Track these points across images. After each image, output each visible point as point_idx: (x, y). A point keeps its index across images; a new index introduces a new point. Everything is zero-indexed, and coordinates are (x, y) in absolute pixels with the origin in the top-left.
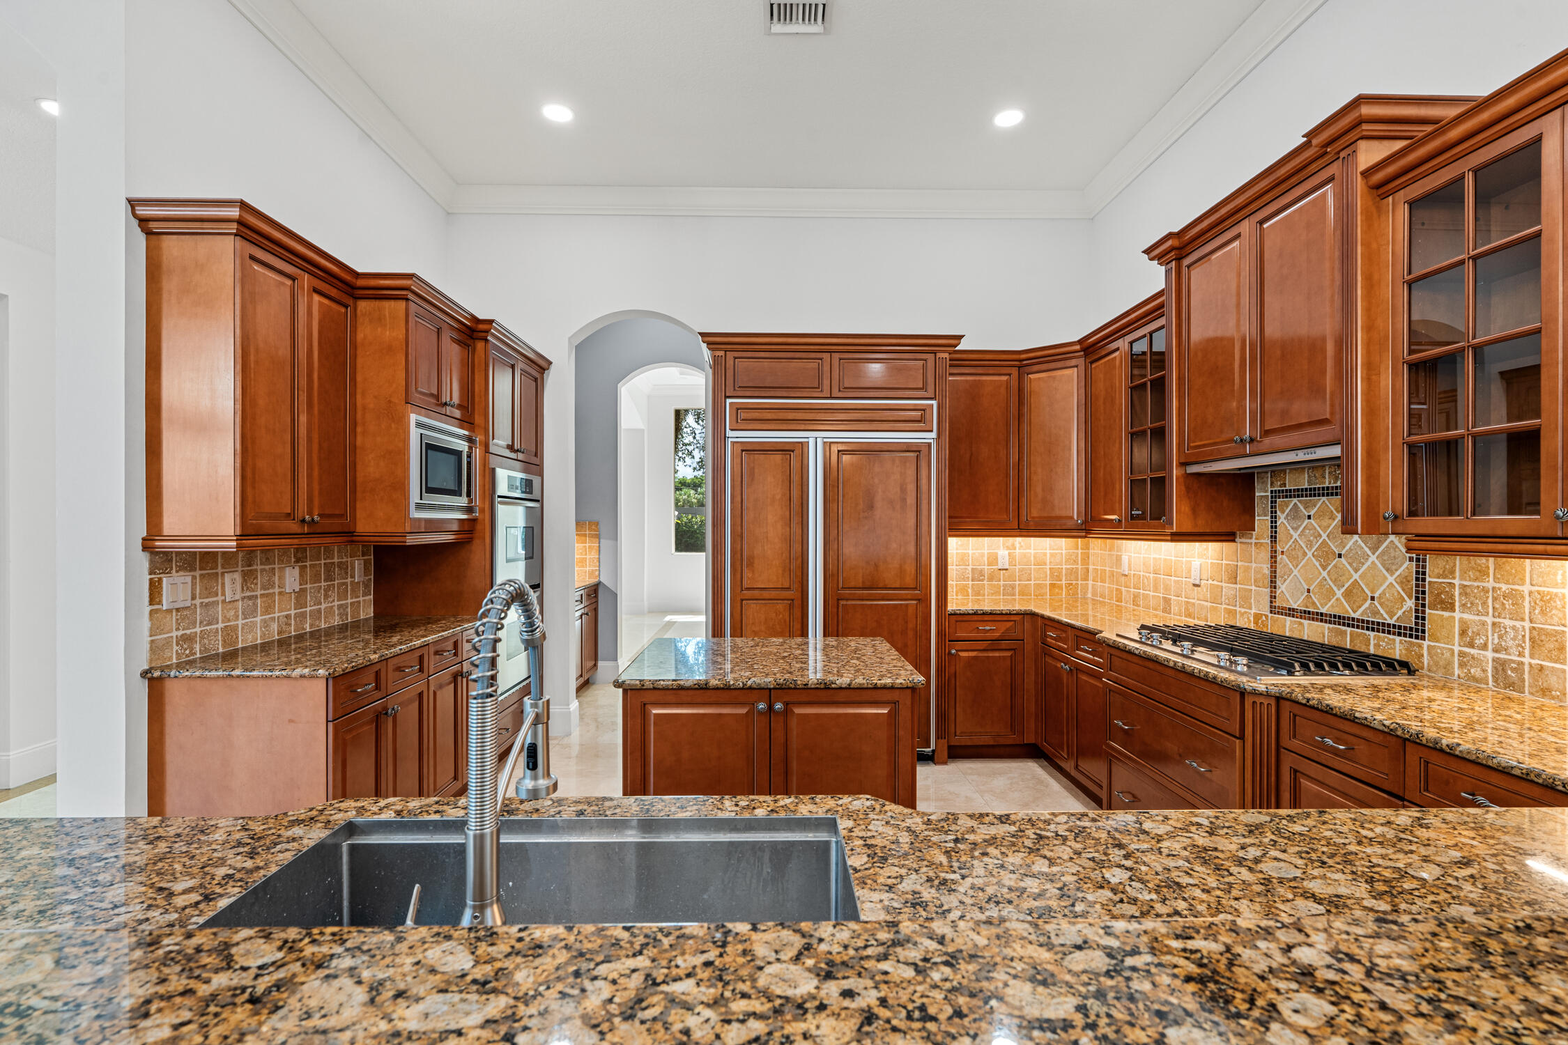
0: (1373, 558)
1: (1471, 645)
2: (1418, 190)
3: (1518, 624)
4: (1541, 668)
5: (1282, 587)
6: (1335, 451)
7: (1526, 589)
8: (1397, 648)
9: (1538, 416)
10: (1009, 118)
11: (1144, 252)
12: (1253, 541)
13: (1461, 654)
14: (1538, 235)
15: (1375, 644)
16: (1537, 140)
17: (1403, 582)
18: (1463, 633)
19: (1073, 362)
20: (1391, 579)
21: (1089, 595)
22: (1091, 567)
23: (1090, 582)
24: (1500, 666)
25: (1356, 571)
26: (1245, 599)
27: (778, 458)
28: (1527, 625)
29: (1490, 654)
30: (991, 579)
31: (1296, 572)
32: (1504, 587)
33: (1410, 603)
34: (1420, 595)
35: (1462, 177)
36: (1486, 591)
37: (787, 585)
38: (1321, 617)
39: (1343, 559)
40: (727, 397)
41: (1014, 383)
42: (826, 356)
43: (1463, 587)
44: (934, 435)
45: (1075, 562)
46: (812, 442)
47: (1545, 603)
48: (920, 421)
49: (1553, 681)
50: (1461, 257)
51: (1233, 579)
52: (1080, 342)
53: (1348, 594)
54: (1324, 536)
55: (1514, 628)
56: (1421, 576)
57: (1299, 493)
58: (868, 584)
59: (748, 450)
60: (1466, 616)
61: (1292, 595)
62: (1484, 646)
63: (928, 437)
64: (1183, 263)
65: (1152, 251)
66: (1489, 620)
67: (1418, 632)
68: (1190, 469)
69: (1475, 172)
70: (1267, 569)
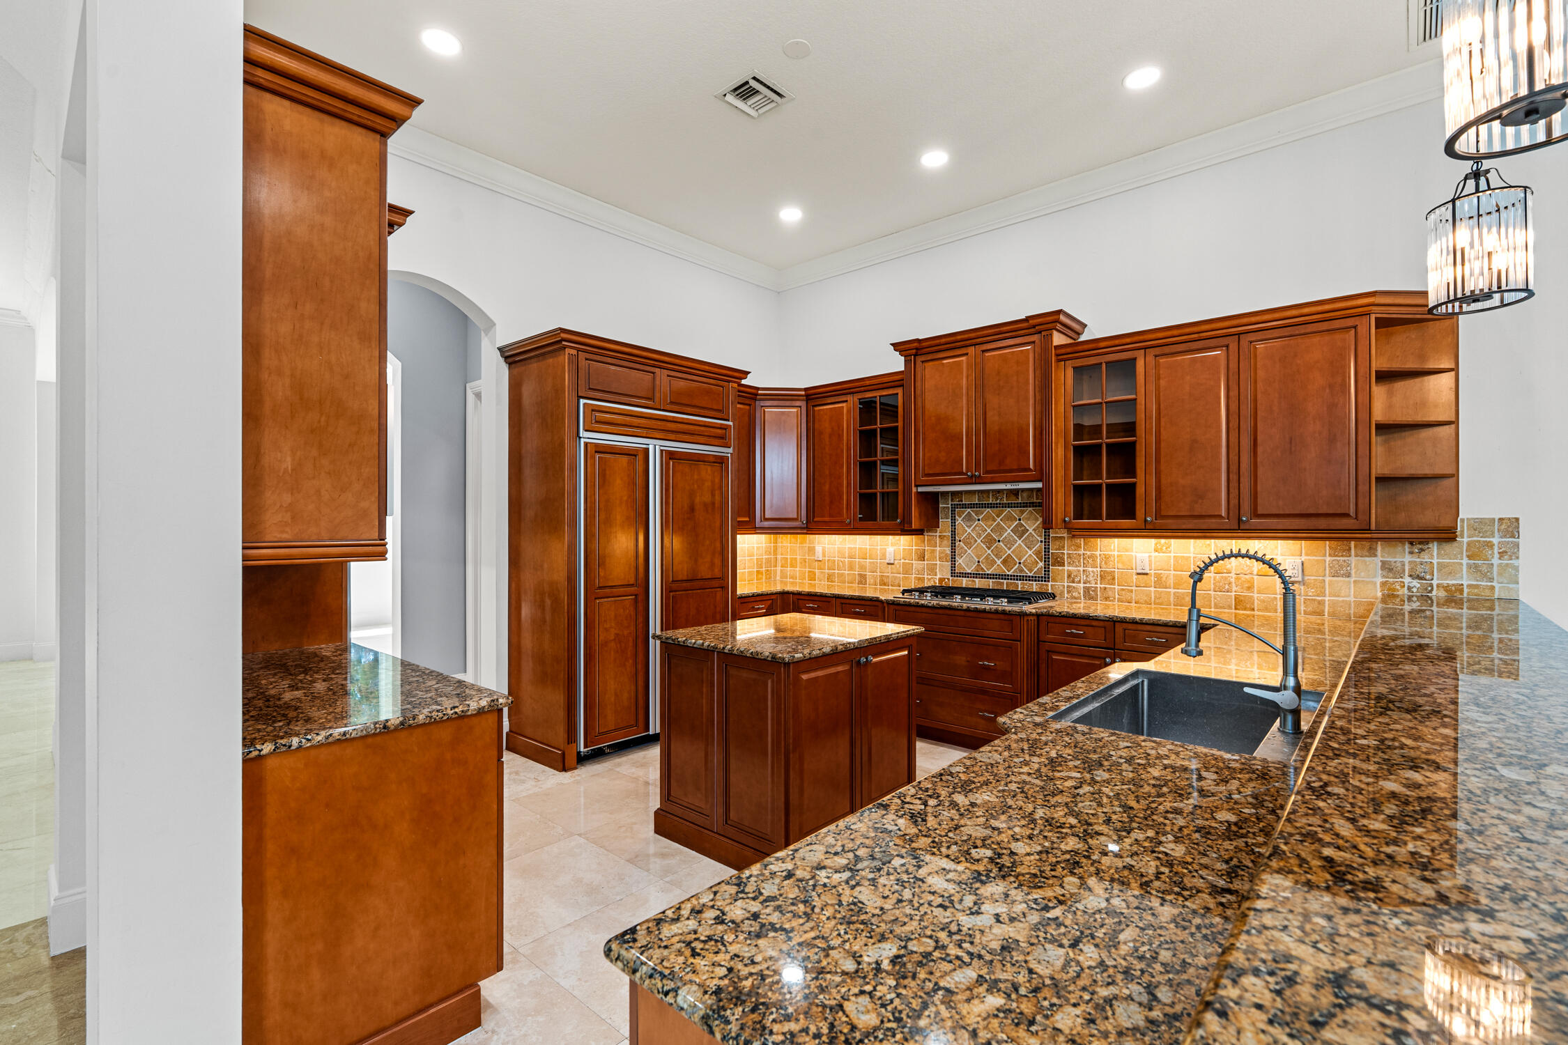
0: (1019, 542)
1: (1073, 582)
2: (1079, 363)
3: (1094, 569)
4: (1105, 588)
5: (959, 561)
6: (1039, 485)
7: (1098, 553)
8: (1035, 587)
9: (1135, 477)
10: (791, 215)
11: (890, 344)
12: (938, 534)
13: (1068, 587)
14: (1135, 399)
15: (1020, 586)
16: (1135, 359)
17: (1038, 553)
18: (1069, 576)
19: (798, 403)
20: (1030, 552)
21: (778, 578)
22: (779, 557)
23: (779, 568)
24: (1087, 590)
25: (1009, 549)
26: (932, 570)
27: (624, 459)
28: (1099, 569)
29: (1082, 585)
31: (969, 551)
32: (1088, 553)
33: (1041, 564)
34: (1047, 560)
35: (1100, 363)
36: (1080, 555)
37: (632, 582)
38: (988, 576)
39: (1001, 543)
40: (580, 397)
42: (657, 370)
43: (1068, 554)
44: (731, 450)
45: (770, 553)
46: (651, 448)
47: (1107, 558)
48: (722, 440)
49: (1110, 593)
50: (1100, 400)
51: (922, 557)
52: (806, 389)
53: (1004, 562)
54: (989, 531)
55: (1093, 571)
56: (1047, 550)
57: (972, 506)
58: (690, 578)
59: (600, 449)
60: (1071, 568)
61: (967, 565)
62: (1079, 582)
63: (728, 452)
64: (919, 359)
65: (896, 346)
66: (1081, 569)
67: (1046, 578)
68: (920, 489)
69: (1106, 363)
70: (948, 550)
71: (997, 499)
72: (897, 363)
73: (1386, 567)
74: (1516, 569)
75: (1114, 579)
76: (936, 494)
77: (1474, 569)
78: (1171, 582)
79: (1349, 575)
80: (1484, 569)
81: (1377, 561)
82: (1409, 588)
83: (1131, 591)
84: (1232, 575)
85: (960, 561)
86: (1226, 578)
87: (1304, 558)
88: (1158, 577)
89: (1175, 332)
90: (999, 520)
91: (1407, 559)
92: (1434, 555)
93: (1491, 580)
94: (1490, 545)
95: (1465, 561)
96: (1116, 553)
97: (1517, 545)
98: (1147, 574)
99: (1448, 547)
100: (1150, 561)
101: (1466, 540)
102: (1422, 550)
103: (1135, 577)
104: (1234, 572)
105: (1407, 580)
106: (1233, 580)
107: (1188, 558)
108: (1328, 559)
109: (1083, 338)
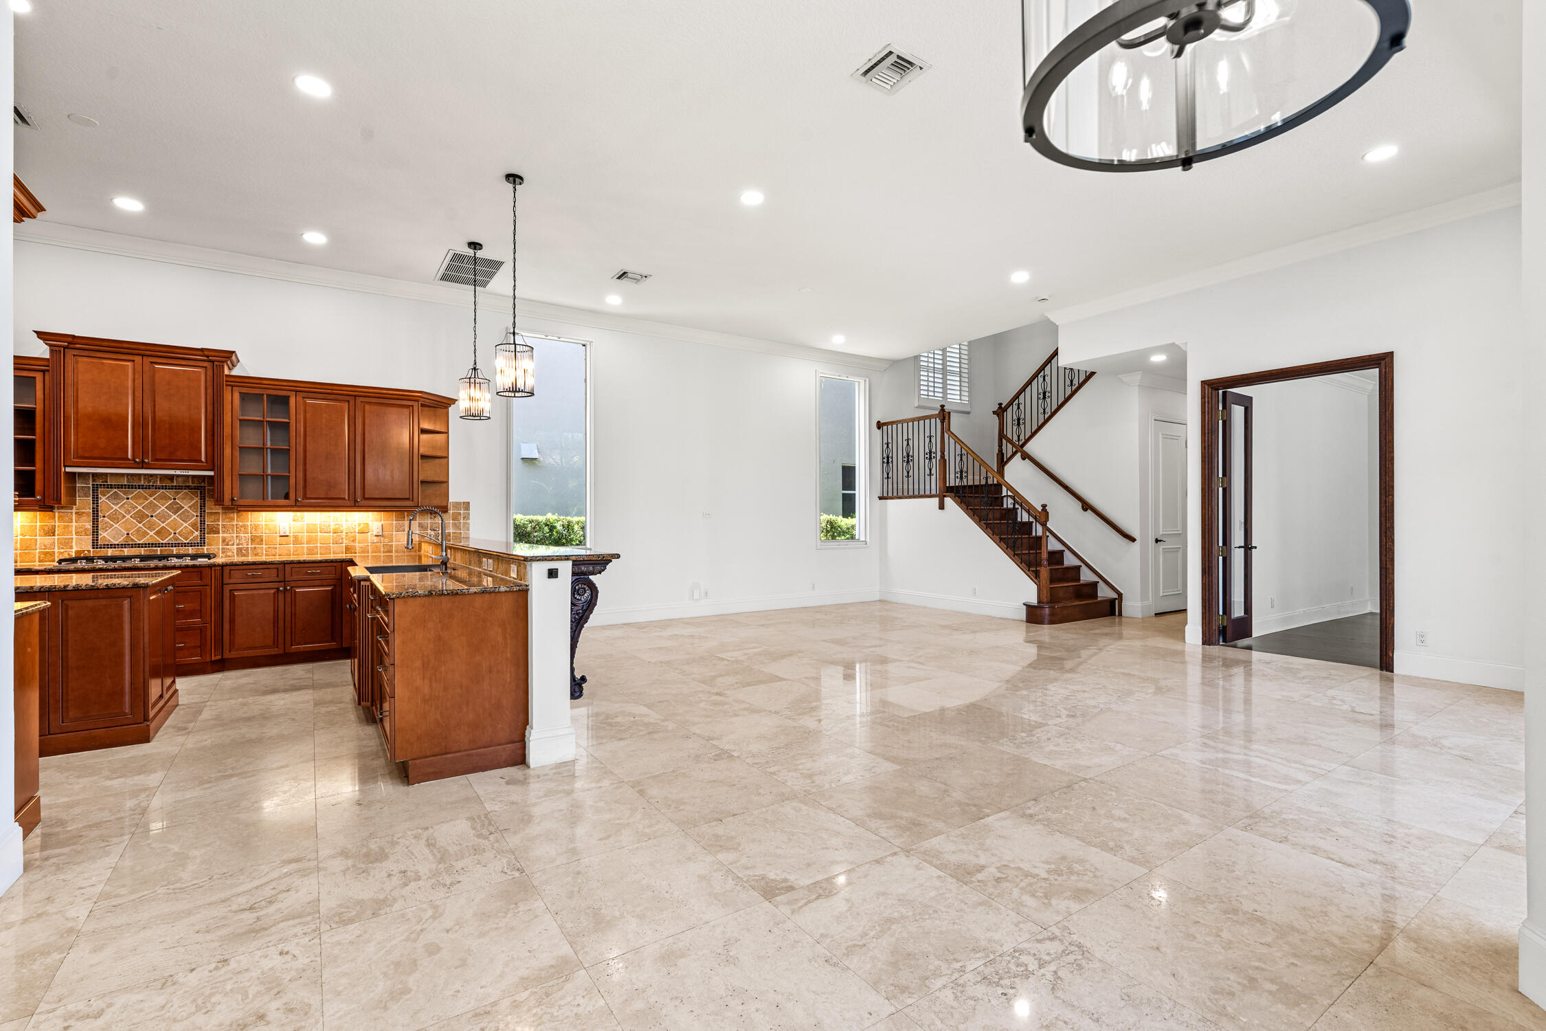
0: (174, 517)
1: (228, 545)
2: (244, 390)
3: (246, 535)
4: (255, 548)
5: (103, 534)
6: (212, 473)
7: (249, 523)
8: (191, 551)
9: (289, 471)
11: (31, 329)
12: (74, 511)
13: (222, 548)
14: (289, 423)
15: (175, 552)
16: (289, 396)
17: (194, 525)
18: (224, 541)
20: (185, 525)
24: (239, 550)
25: (163, 522)
26: (67, 543)
28: (250, 535)
29: (235, 547)
31: (116, 526)
32: (240, 523)
33: (197, 533)
34: (202, 531)
35: (263, 394)
36: (233, 525)
38: (139, 546)
39: (154, 518)
43: (223, 525)
47: (256, 527)
49: (259, 551)
50: (262, 419)
51: (51, 532)
53: (158, 533)
54: (140, 508)
55: (245, 537)
56: (203, 522)
57: (120, 487)
60: (225, 535)
61: (114, 538)
62: (233, 544)
64: (71, 353)
65: (43, 335)
66: (235, 535)
67: (202, 543)
68: (68, 469)
69: (267, 395)
70: (89, 526)
71: (150, 481)
73: (421, 526)
74: (469, 524)
75: (262, 540)
77: (454, 525)
78: (305, 540)
79: (404, 529)
80: (458, 524)
81: (416, 523)
82: (430, 535)
83: (276, 548)
84: (344, 534)
85: (105, 534)
86: (340, 536)
87: (382, 522)
88: (296, 537)
89: (318, 386)
90: (152, 499)
91: (429, 521)
92: (439, 519)
93: (460, 529)
94: (460, 514)
95: (451, 522)
96: (264, 523)
97: (469, 514)
98: (287, 536)
99: (445, 515)
100: (290, 528)
101: (451, 512)
102: (435, 517)
103: (278, 538)
104: (345, 532)
105: (429, 531)
106: (344, 537)
107: (316, 525)
108: (394, 522)
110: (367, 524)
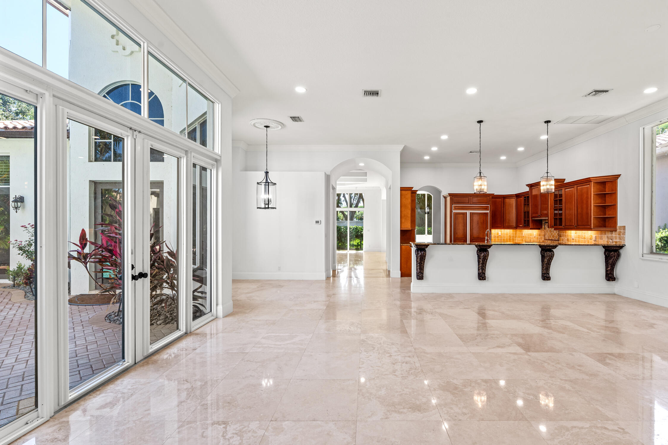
5: (546, 236)
7: (567, 234)
9: (562, 216)
11: (526, 185)
12: (542, 229)
14: (562, 199)
16: (562, 189)
17: (557, 234)
19: (514, 198)
22: (517, 235)
23: (517, 238)
26: (542, 238)
27: (462, 215)
28: (567, 238)
30: (497, 237)
31: (547, 234)
33: (558, 238)
34: (559, 236)
36: (564, 234)
37: (463, 237)
38: (550, 240)
39: (551, 232)
40: (452, 204)
41: (502, 201)
42: (470, 197)
43: (562, 234)
44: (489, 211)
45: (514, 234)
46: (468, 212)
48: (486, 209)
50: (558, 199)
51: (540, 235)
52: (515, 194)
53: (553, 236)
54: (550, 229)
56: (559, 234)
58: (477, 237)
59: (456, 214)
60: (562, 238)
63: (488, 211)
64: (532, 188)
65: (527, 185)
66: (564, 238)
68: (532, 219)
69: (558, 190)
70: (544, 233)
72: (527, 189)
73: (608, 237)
75: (569, 240)
76: (542, 219)
79: (602, 239)
80: (620, 237)
81: (606, 236)
87: (596, 235)
91: (610, 235)
92: (614, 234)
93: (621, 240)
94: (621, 232)
95: (618, 236)
96: (569, 234)
97: (625, 232)
98: (574, 239)
99: (615, 232)
100: (574, 236)
101: (618, 231)
102: (612, 233)
103: (572, 240)
105: (610, 240)
107: (580, 235)
109: (565, 182)
110: (592, 236)
